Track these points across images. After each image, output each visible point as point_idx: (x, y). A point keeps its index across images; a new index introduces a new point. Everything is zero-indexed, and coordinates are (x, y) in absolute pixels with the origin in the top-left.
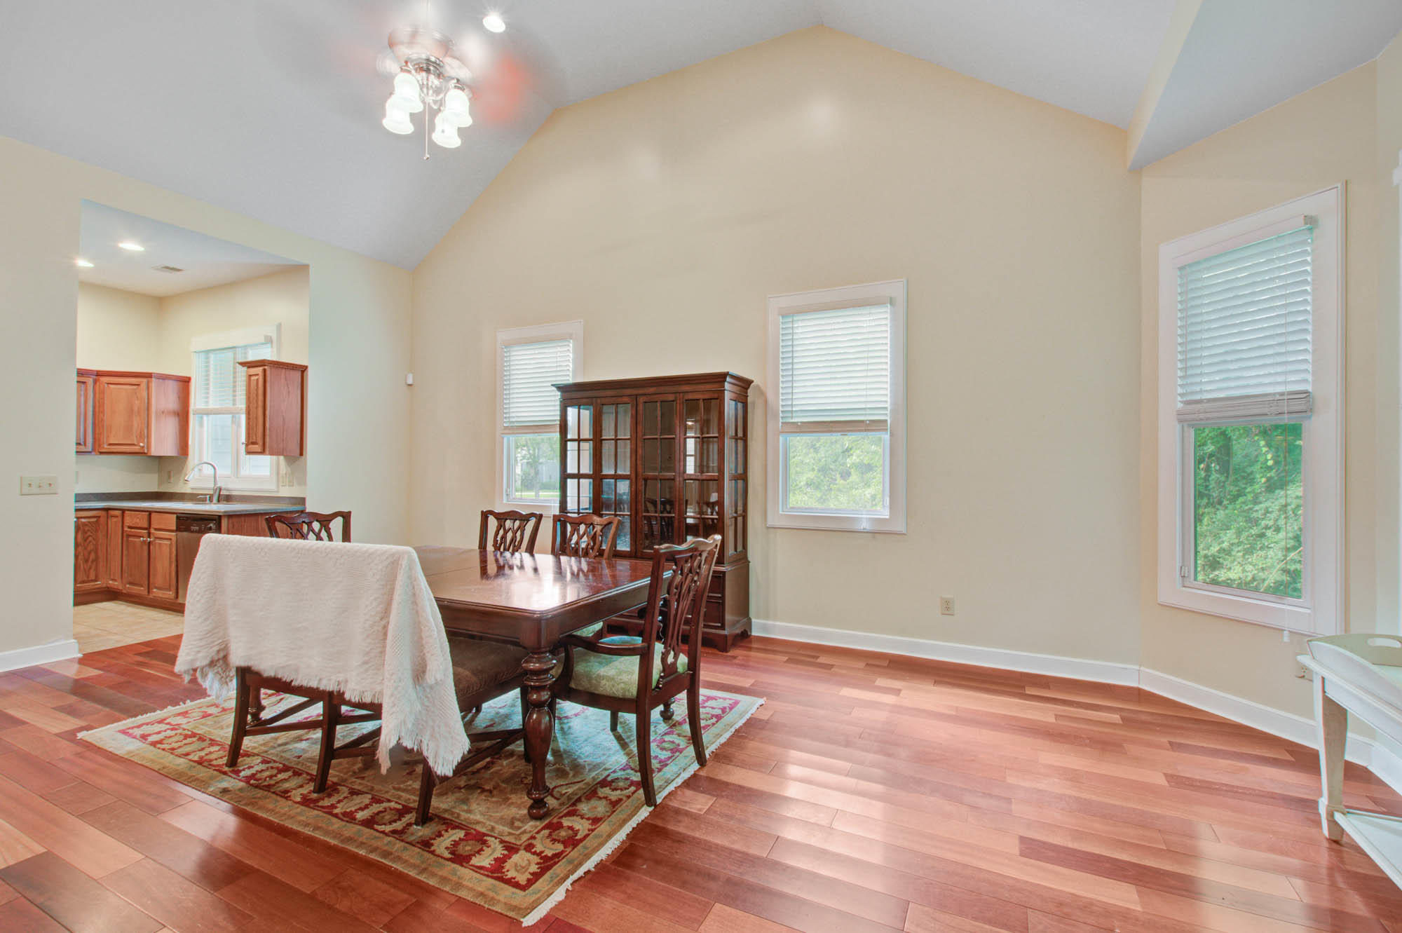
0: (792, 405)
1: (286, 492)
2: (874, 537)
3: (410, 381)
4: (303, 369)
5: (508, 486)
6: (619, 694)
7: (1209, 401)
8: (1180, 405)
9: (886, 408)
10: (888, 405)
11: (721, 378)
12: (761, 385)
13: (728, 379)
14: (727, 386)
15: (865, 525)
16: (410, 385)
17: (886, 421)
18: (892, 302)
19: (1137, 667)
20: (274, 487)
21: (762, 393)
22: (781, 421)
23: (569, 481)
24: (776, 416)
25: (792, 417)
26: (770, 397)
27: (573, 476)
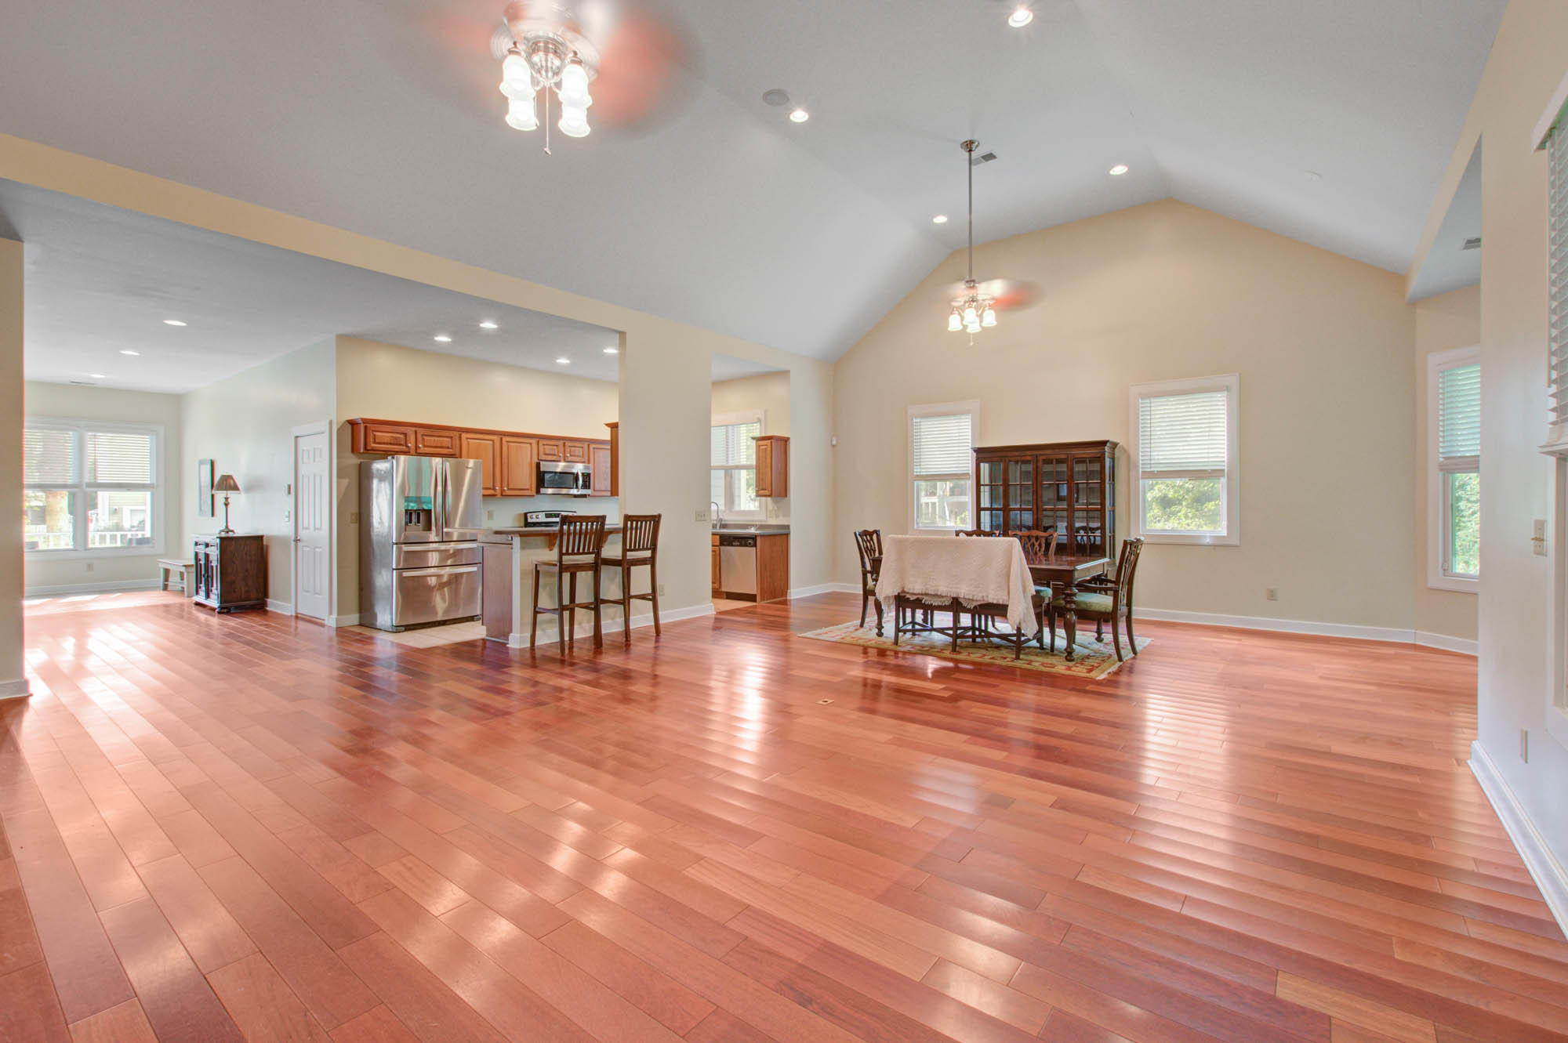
0: (1150, 460)
1: (774, 521)
2: (1214, 549)
3: (834, 443)
4: (786, 440)
5: (918, 517)
6: (1103, 610)
7: (1460, 457)
8: (1441, 459)
9: (1224, 462)
10: (1226, 459)
11: (1104, 443)
12: (1125, 446)
13: (1108, 444)
14: (1106, 448)
15: (1208, 541)
16: (834, 446)
17: (1223, 470)
18: (1227, 389)
19: (1413, 631)
20: (764, 518)
21: (1125, 451)
22: (1140, 470)
23: (982, 512)
24: (1137, 467)
25: (1150, 468)
26: (1132, 452)
27: (985, 509)
